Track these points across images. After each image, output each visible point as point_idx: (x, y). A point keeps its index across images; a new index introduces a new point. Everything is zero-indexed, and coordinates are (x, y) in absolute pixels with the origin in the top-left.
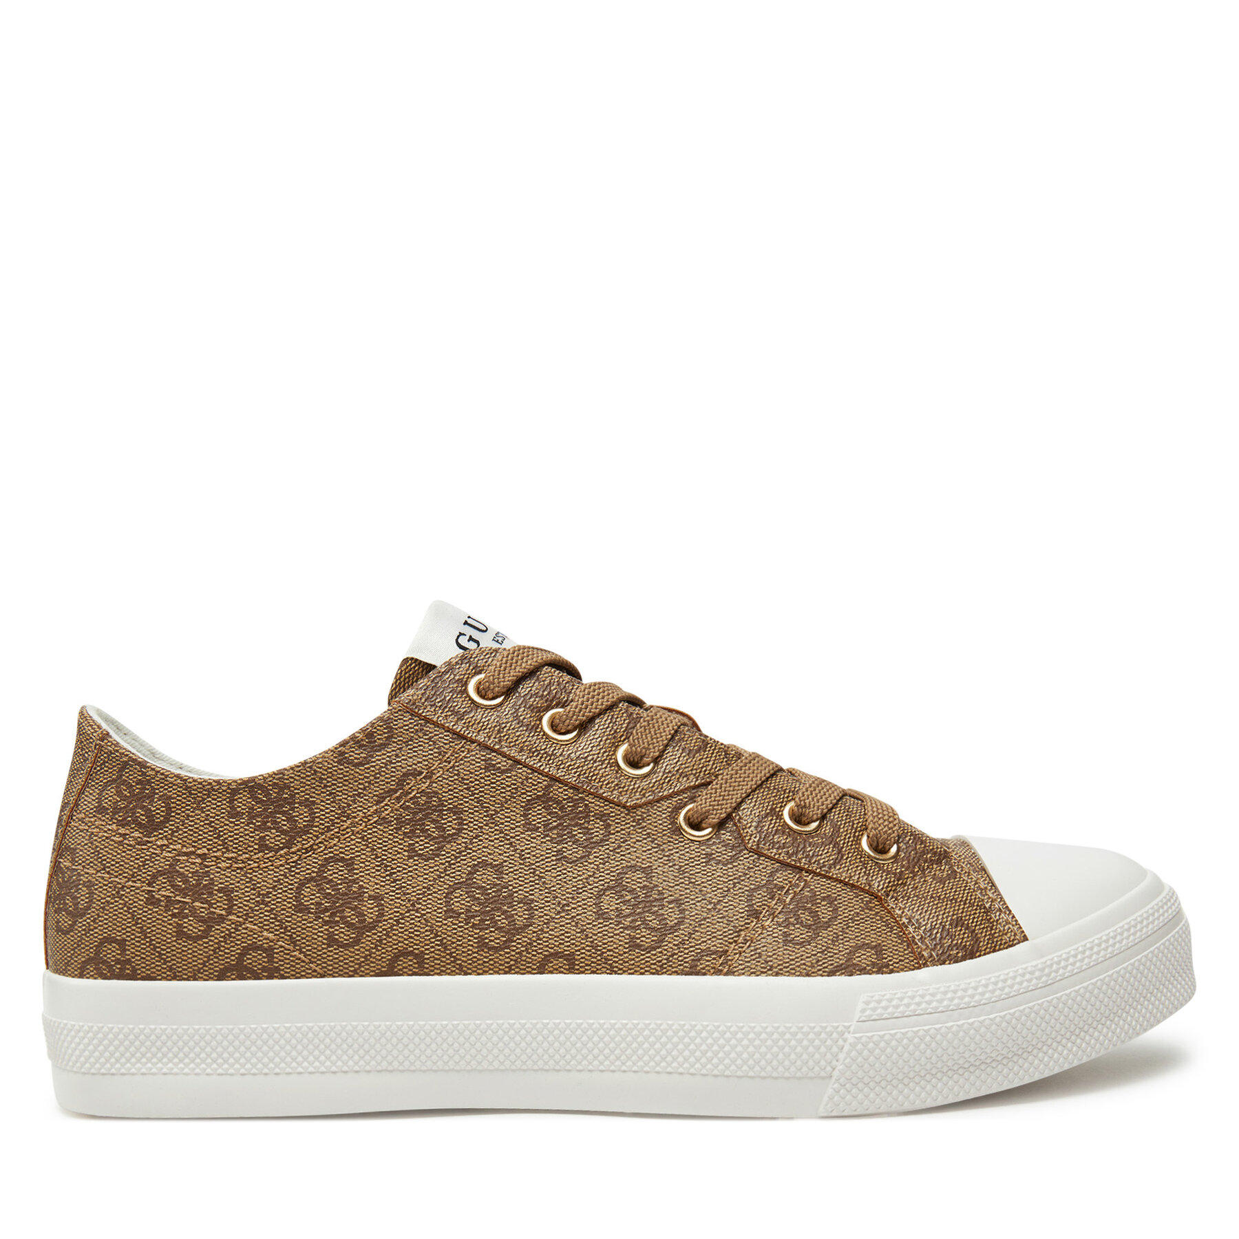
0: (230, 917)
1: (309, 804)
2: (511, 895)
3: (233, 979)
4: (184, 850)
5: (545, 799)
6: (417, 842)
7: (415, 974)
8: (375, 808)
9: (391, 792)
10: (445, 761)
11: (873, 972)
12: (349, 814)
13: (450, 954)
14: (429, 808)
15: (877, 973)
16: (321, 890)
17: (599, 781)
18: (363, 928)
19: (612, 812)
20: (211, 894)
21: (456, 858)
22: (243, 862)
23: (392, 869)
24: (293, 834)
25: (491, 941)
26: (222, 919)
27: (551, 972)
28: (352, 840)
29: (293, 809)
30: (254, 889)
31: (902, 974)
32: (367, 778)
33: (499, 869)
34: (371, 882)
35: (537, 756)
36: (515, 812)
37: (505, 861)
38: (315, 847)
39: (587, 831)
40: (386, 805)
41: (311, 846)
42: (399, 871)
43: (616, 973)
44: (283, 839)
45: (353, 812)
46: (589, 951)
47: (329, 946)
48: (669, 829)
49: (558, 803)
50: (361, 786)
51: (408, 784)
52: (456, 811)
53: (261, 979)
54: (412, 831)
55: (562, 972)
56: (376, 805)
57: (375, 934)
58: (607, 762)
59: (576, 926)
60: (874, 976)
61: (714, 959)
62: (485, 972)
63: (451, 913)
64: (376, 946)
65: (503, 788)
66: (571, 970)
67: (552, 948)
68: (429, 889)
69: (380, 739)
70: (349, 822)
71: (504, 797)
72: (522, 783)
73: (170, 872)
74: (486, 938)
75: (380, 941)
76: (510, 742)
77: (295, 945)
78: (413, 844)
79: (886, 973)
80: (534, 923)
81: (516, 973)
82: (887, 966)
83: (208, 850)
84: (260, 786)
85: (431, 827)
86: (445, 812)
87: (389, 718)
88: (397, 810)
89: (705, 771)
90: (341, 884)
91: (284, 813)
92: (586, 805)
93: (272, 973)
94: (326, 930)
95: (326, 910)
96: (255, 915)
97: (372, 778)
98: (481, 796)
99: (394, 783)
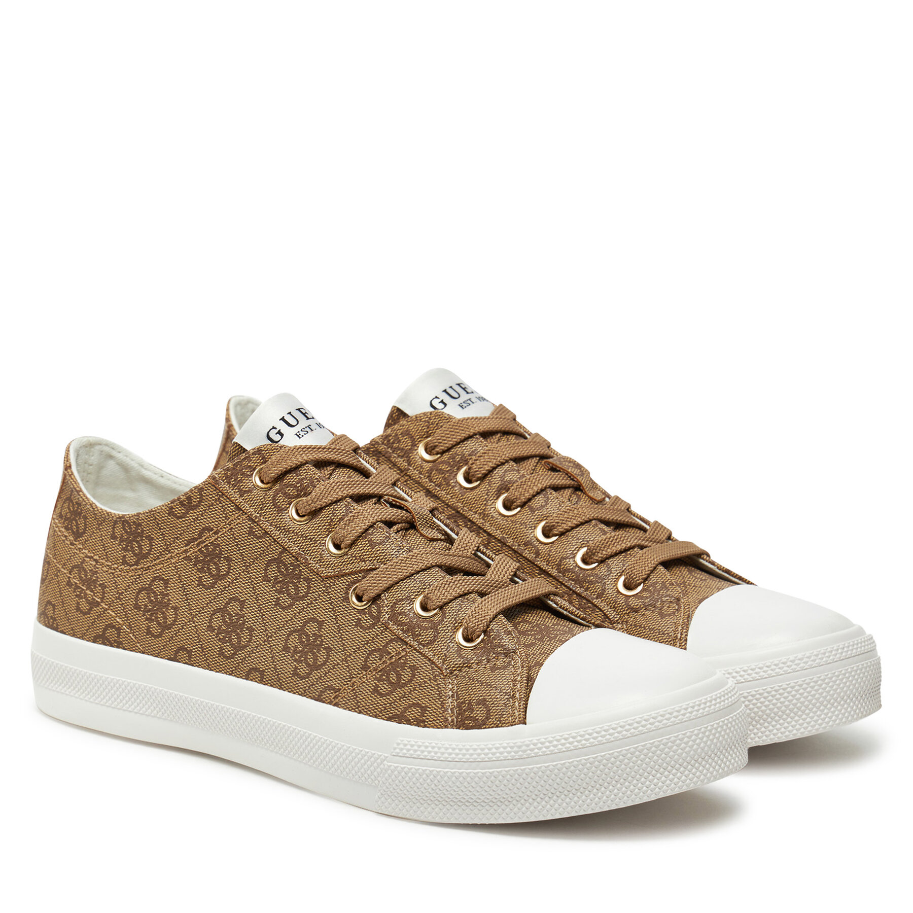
0: (102, 604)
1: (150, 539)
2: (244, 623)
3: (100, 644)
4: (89, 555)
5: (278, 561)
6: (204, 576)
7: (186, 663)
8: (185, 548)
9: (194, 539)
10: (228, 524)
11: (414, 724)
12: (170, 550)
13: (205, 655)
14: (213, 554)
15: (416, 725)
16: (149, 597)
17: (310, 555)
18: (166, 627)
19: (314, 578)
20: (95, 587)
21: (223, 591)
22: (114, 570)
23: (188, 591)
24: (141, 556)
25: (226, 652)
26: (98, 604)
27: (251, 680)
28: (170, 567)
29: (142, 540)
30: (116, 588)
31: (431, 729)
32: (183, 527)
33: (242, 604)
34: (175, 598)
35: (279, 530)
36: (260, 566)
37: (247, 599)
38: (150, 568)
39: (297, 588)
40: (191, 548)
41: (148, 567)
42: (191, 593)
43: (282, 689)
44: (134, 559)
45: (173, 549)
46: (272, 671)
47: (147, 634)
48: (343, 597)
49: (285, 565)
50: (179, 532)
51: (204, 536)
52: (228, 559)
53: (113, 647)
54: (202, 568)
55: (256, 681)
56: (185, 546)
57: (170, 632)
58: (318, 542)
59: (271, 653)
60: (413, 727)
61: (332, 693)
62: (220, 671)
63: (210, 628)
64: (170, 640)
65: (256, 549)
66: (261, 681)
67: (254, 664)
68: (203, 609)
69: (195, 501)
70: (170, 555)
71: (256, 555)
72: (267, 547)
73: (80, 567)
74: (224, 649)
75: (172, 637)
76: (266, 518)
77: (131, 630)
78: (201, 577)
79: (421, 726)
80: (250, 645)
81: (235, 676)
82: (424, 721)
83: (99, 557)
84: (127, 522)
85: (212, 567)
86: (222, 559)
87: (202, 488)
88: (196, 552)
89: (378, 559)
90: (159, 595)
91: (137, 542)
92: (300, 570)
93: (119, 645)
94: (147, 624)
95: (149, 610)
96: (114, 606)
97: (185, 528)
98: (244, 552)
99: (196, 534)
